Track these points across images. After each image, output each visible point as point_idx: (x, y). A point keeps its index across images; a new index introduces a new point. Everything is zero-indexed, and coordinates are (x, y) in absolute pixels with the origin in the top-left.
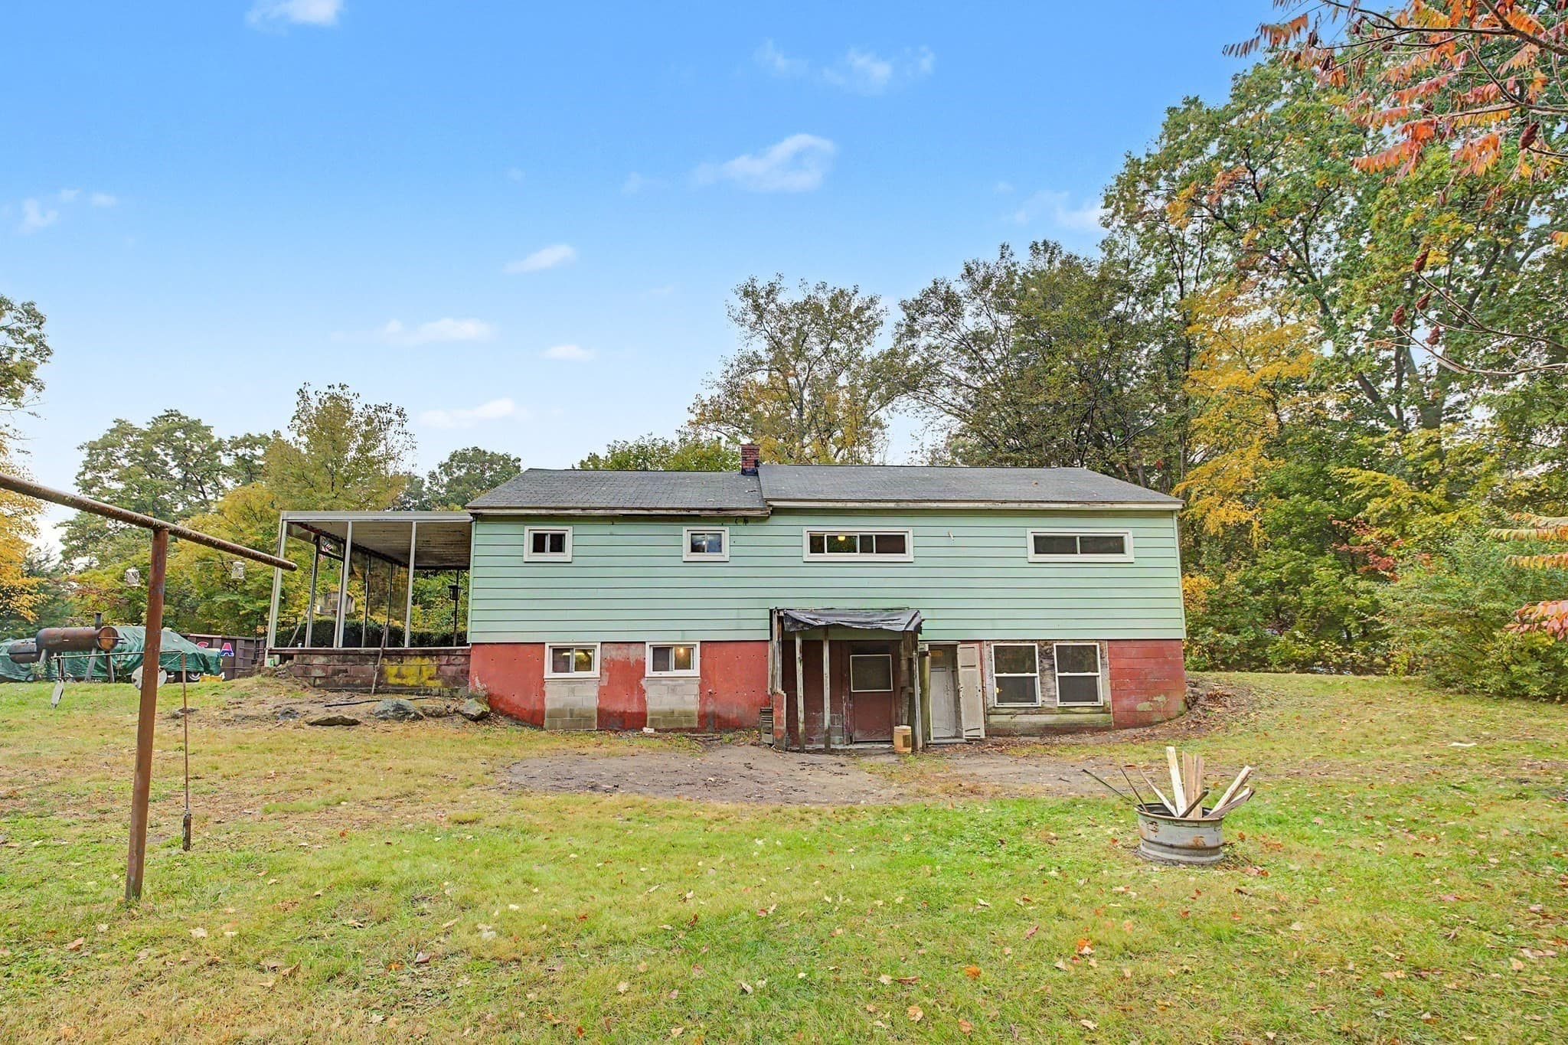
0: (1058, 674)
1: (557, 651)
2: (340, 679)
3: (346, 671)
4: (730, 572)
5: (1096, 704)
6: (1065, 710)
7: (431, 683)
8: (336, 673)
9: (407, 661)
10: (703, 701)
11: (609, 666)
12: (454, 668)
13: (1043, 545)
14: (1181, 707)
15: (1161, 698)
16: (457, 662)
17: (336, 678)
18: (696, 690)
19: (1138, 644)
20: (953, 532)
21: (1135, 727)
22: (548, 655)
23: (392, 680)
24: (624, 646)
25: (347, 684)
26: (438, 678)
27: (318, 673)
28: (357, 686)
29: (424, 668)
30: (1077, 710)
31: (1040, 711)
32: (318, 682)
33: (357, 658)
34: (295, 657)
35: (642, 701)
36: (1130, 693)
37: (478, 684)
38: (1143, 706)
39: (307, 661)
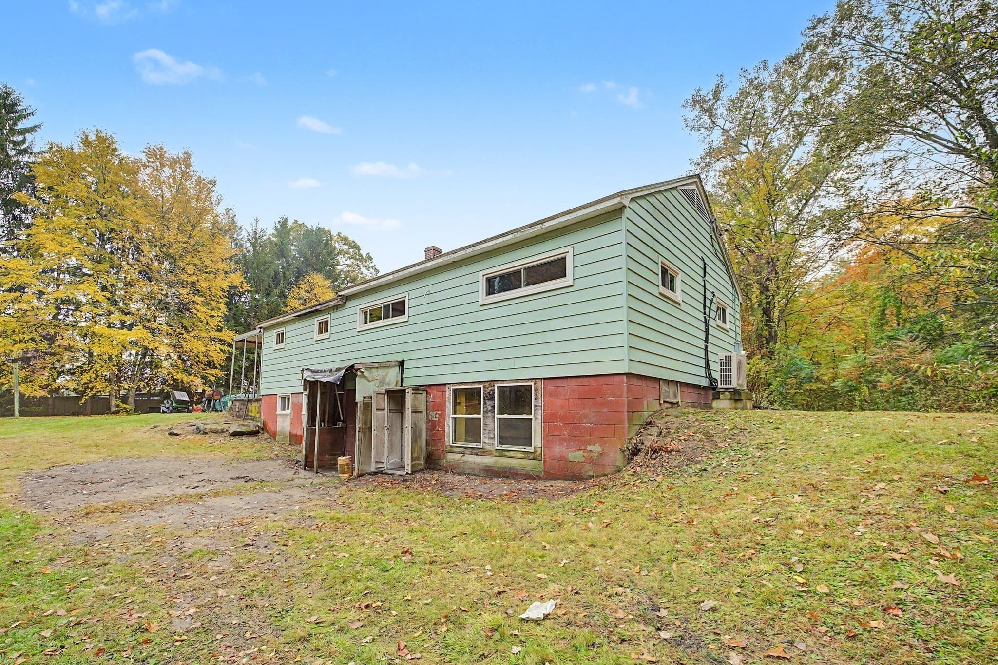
0: (497, 416)
1: (283, 398)
2: (241, 413)
4: (330, 345)
5: (528, 449)
6: (502, 453)
7: (257, 415)
8: (240, 410)
9: (253, 404)
11: (293, 407)
13: (492, 286)
14: (619, 459)
15: (596, 448)
19: (573, 382)
20: (432, 289)
21: (565, 479)
22: (279, 400)
23: (250, 414)
24: (298, 395)
26: (259, 413)
27: (237, 410)
29: (256, 407)
30: (511, 454)
31: (482, 452)
32: (237, 414)
33: (244, 403)
34: (234, 402)
35: (302, 428)
36: (562, 440)
38: (575, 456)
39: (236, 404)
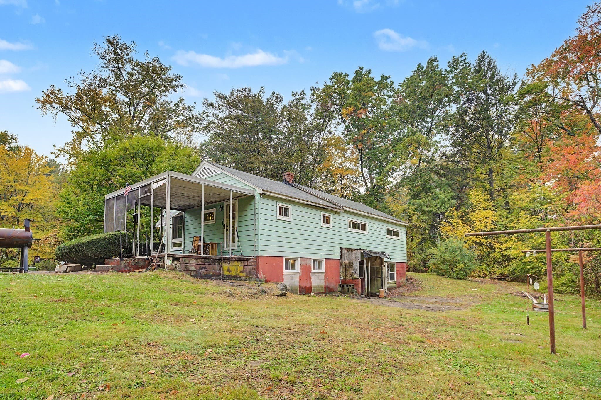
2: (203, 272)
3: (205, 268)
4: (331, 232)
5: (394, 281)
6: (390, 283)
7: (241, 275)
8: (201, 268)
9: (232, 263)
10: (325, 282)
11: (302, 267)
12: (250, 267)
14: (405, 281)
15: (403, 279)
16: (250, 264)
17: (200, 271)
18: (323, 277)
20: (376, 226)
21: (399, 287)
22: (284, 262)
23: (226, 273)
24: (306, 259)
25: (206, 275)
26: (244, 272)
27: (192, 268)
28: (210, 276)
29: (238, 267)
32: (192, 274)
33: (210, 261)
34: (181, 259)
35: (311, 283)
36: (399, 278)
37: (262, 275)
38: (401, 281)
39: (187, 262)
